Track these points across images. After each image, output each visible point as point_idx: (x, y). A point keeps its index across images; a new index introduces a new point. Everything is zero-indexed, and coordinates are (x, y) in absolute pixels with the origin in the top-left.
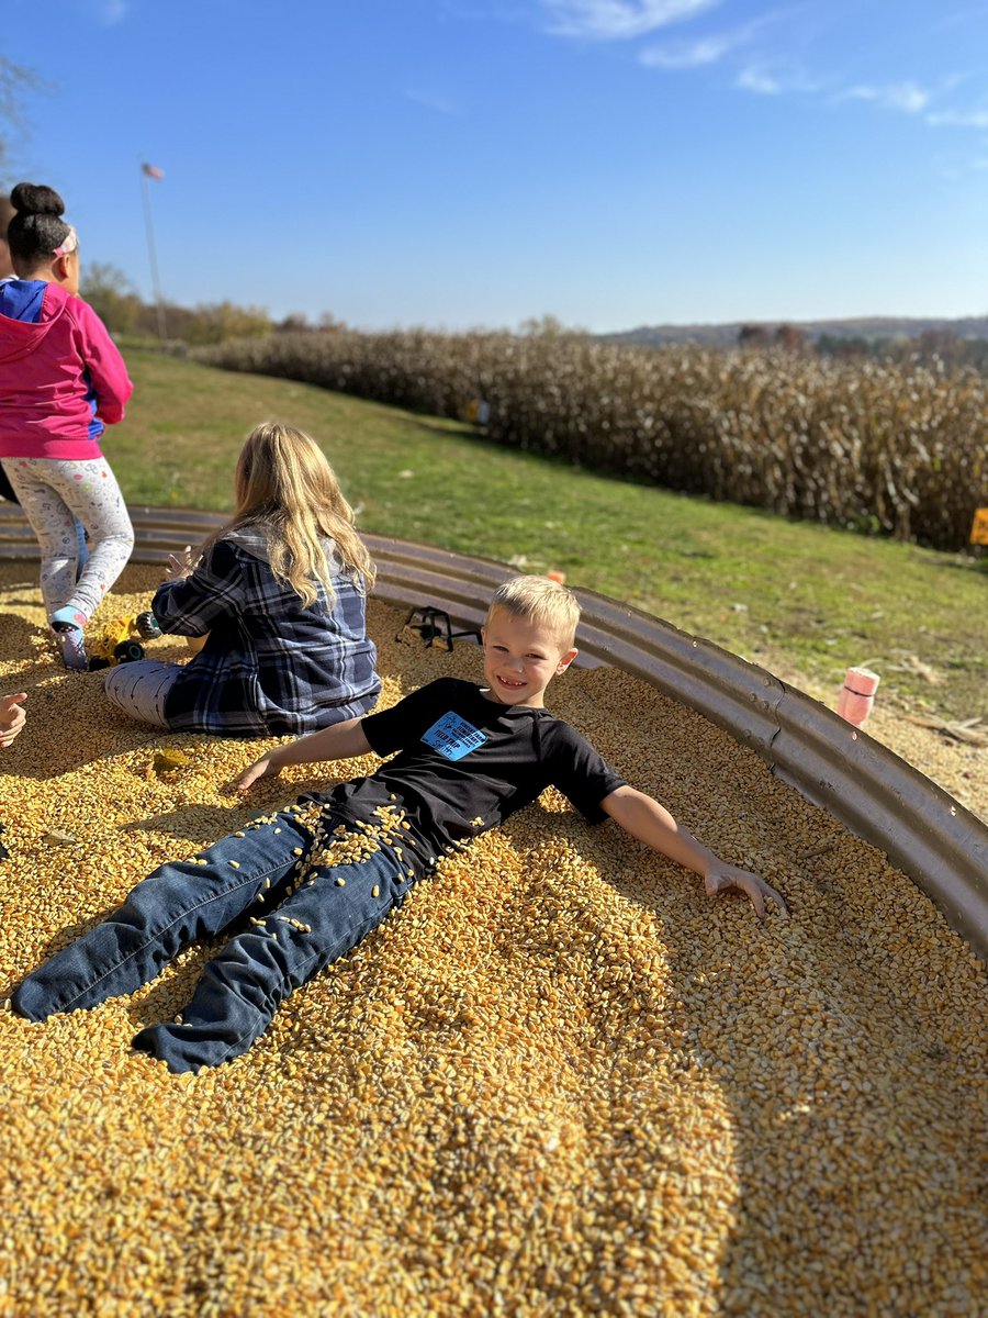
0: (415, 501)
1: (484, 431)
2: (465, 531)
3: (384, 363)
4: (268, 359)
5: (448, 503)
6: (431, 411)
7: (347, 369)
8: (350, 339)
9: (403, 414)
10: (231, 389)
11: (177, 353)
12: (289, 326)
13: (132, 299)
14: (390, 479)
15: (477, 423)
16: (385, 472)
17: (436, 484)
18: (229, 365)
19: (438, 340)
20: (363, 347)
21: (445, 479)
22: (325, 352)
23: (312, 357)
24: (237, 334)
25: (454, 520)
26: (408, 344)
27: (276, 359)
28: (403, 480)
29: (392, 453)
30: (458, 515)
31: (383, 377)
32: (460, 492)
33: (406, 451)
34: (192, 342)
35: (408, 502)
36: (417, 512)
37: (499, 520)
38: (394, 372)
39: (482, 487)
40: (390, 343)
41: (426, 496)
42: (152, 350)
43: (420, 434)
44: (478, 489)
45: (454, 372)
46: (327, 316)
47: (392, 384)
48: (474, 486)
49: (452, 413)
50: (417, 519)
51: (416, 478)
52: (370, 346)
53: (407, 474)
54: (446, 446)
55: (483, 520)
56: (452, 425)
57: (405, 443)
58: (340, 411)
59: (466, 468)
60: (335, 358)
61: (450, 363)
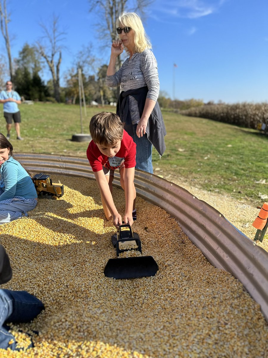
0: (229, 155)
1: (263, 132)
2: (243, 167)
3: (233, 113)
4: (200, 113)
5: (241, 156)
6: (246, 126)
7: (222, 115)
8: (224, 106)
9: (236, 127)
10: (186, 121)
11: (176, 112)
12: (209, 104)
13: (169, 99)
14: (223, 147)
15: (261, 130)
16: (223, 145)
17: (239, 149)
18: (190, 115)
19: (250, 105)
20: (227, 109)
21: (243, 148)
22: (216, 110)
23: (213, 112)
24: (194, 107)
25: (241, 163)
26: (241, 107)
27: (202, 112)
28: (228, 147)
29: (228, 139)
30: (243, 161)
31: (232, 117)
32: (247, 153)
33: (232, 139)
34: (181, 109)
35: (226, 155)
36: (228, 159)
37: (259, 164)
38: (236, 115)
39: (256, 151)
40: (235, 107)
41: (233, 154)
42: (170, 111)
43: (241, 133)
44: (254, 152)
45: (255, 115)
46: (220, 101)
47: (235, 118)
48: (253, 151)
49: (253, 127)
50: (227, 162)
51: (233, 147)
52: (229, 108)
53: (230, 146)
54: (248, 137)
55: (252, 163)
56: (252, 131)
57: (234, 136)
58: (216, 127)
59: (252, 144)
60: (219, 112)
61: (254, 112)
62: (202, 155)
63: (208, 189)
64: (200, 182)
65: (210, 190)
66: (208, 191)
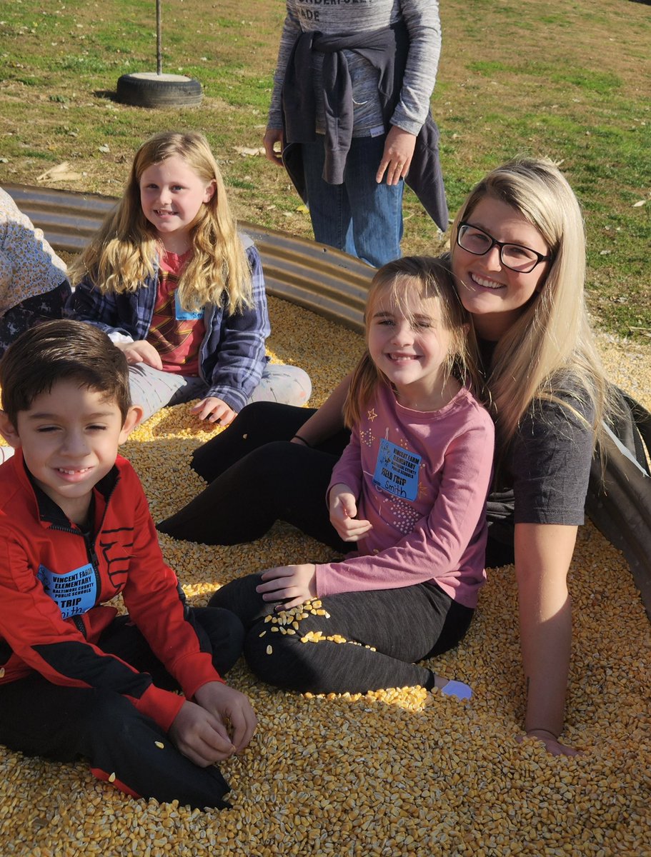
62: (627, 189)
63: (624, 329)
64: (601, 301)
65: (630, 334)
66: (623, 335)
